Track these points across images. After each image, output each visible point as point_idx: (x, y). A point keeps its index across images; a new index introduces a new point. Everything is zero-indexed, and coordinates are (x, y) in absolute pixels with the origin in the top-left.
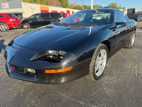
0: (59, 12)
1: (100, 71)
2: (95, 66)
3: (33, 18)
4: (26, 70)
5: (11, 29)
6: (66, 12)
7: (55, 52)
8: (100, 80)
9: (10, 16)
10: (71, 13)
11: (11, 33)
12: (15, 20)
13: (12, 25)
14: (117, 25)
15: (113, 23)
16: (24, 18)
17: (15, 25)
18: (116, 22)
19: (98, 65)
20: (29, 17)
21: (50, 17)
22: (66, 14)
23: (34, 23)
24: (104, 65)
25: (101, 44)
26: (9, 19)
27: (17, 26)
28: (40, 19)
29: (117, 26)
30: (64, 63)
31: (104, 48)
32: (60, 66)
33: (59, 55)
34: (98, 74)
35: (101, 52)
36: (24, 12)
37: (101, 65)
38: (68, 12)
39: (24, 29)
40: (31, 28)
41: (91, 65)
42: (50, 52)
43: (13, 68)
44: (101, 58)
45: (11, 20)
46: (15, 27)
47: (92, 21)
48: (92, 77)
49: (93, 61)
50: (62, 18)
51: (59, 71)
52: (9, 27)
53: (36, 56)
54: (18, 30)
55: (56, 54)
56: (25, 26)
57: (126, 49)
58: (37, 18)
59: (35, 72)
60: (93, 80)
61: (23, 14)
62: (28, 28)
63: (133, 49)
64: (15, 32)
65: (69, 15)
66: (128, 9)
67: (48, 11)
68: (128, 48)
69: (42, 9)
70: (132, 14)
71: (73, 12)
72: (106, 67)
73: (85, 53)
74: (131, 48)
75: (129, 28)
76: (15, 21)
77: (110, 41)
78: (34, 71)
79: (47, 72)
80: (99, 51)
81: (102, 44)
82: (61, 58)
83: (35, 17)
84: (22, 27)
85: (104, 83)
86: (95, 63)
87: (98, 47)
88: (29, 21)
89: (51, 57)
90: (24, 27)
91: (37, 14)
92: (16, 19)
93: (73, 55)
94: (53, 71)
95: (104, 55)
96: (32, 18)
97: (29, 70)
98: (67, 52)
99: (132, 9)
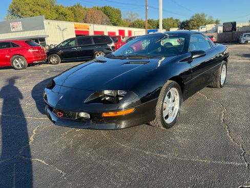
0: (106, 34)
1: (172, 117)
2: (162, 109)
3: (65, 46)
4: (78, 116)
5: (31, 64)
6: (117, 34)
7: (113, 93)
8: (171, 129)
9: (29, 44)
10: (127, 34)
11: (32, 71)
12: (37, 50)
13: (32, 58)
14: (192, 56)
15: (187, 52)
16: (48, 45)
17: (37, 58)
18: (191, 50)
19: (167, 109)
20: (59, 45)
21: (93, 44)
22: (119, 37)
23: (66, 53)
24: (176, 109)
25: (169, 82)
26: (28, 50)
27: (40, 60)
28: (76, 47)
29: (194, 57)
30: (124, 105)
31: (175, 86)
32: (119, 108)
33: (118, 96)
34: (168, 121)
35: (170, 91)
36: (48, 36)
37: (173, 109)
38: (122, 32)
39: (51, 63)
40: (62, 62)
41: (158, 107)
42: (106, 92)
43: (60, 114)
44: (170, 99)
45: (31, 51)
46: (37, 62)
47: (160, 50)
48: (160, 123)
49: (160, 102)
50: (113, 44)
51: (119, 114)
52: (28, 62)
53: (91, 98)
54: (42, 66)
55: (113, 95)
56: (53, 60)
57: (214, 89)
58: (71, 45)
59: (89, 117)
60: (162, 128)
61: (46, 39)
62: (58, 63)
63: (223, 88)
64: (38, 69)
65: (123, 38)
66: (224, 24)
67: (88, 32)
68: (217, 88)
69: (76, 30)
70: (232, 31)
71: (130, 33)
72: (179, 112)
73: (149, 94)
74: (221, 87)
75: (221, 55)
76: (37, 52)
77: (182, 77)
78: (89, 115)
79: (104, 115)
80: (167, 90)
81: (171, 81)
82: (120, 99)
83: (68, 44)
84: (48, 62)
85: (177, 132)
86: (162, 104)
87: (166, 85)
88: (58, 51)
89: (107, 98)
90: (51, 61)
91: (71, 40)
92: (39, 48)
93: (135, 94)
94: (111, 114)
95: (175, 96)
96: (63, 46)
97: (82, 115)
98: (127, 91)
99: (232, 23)
